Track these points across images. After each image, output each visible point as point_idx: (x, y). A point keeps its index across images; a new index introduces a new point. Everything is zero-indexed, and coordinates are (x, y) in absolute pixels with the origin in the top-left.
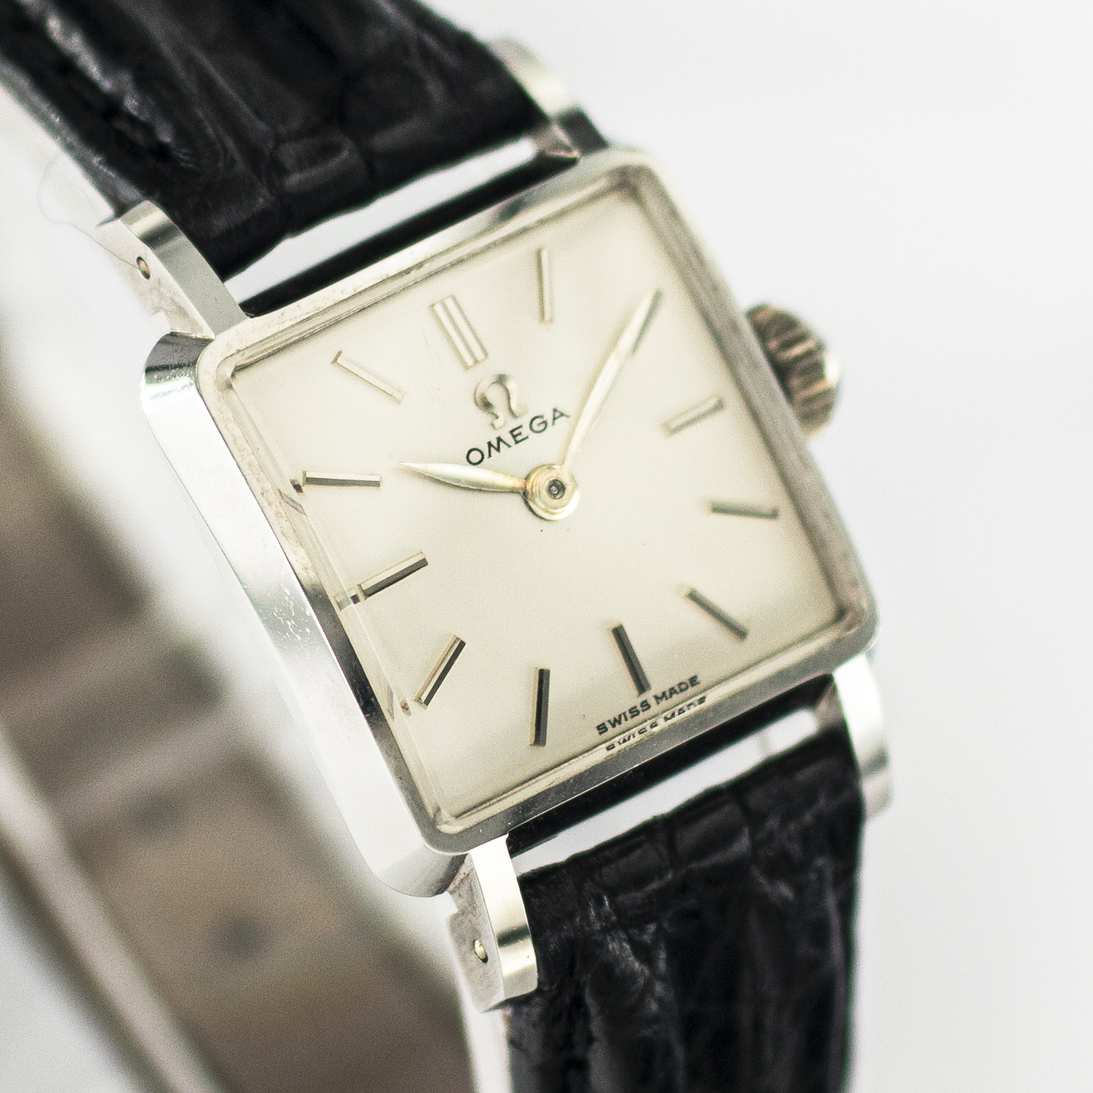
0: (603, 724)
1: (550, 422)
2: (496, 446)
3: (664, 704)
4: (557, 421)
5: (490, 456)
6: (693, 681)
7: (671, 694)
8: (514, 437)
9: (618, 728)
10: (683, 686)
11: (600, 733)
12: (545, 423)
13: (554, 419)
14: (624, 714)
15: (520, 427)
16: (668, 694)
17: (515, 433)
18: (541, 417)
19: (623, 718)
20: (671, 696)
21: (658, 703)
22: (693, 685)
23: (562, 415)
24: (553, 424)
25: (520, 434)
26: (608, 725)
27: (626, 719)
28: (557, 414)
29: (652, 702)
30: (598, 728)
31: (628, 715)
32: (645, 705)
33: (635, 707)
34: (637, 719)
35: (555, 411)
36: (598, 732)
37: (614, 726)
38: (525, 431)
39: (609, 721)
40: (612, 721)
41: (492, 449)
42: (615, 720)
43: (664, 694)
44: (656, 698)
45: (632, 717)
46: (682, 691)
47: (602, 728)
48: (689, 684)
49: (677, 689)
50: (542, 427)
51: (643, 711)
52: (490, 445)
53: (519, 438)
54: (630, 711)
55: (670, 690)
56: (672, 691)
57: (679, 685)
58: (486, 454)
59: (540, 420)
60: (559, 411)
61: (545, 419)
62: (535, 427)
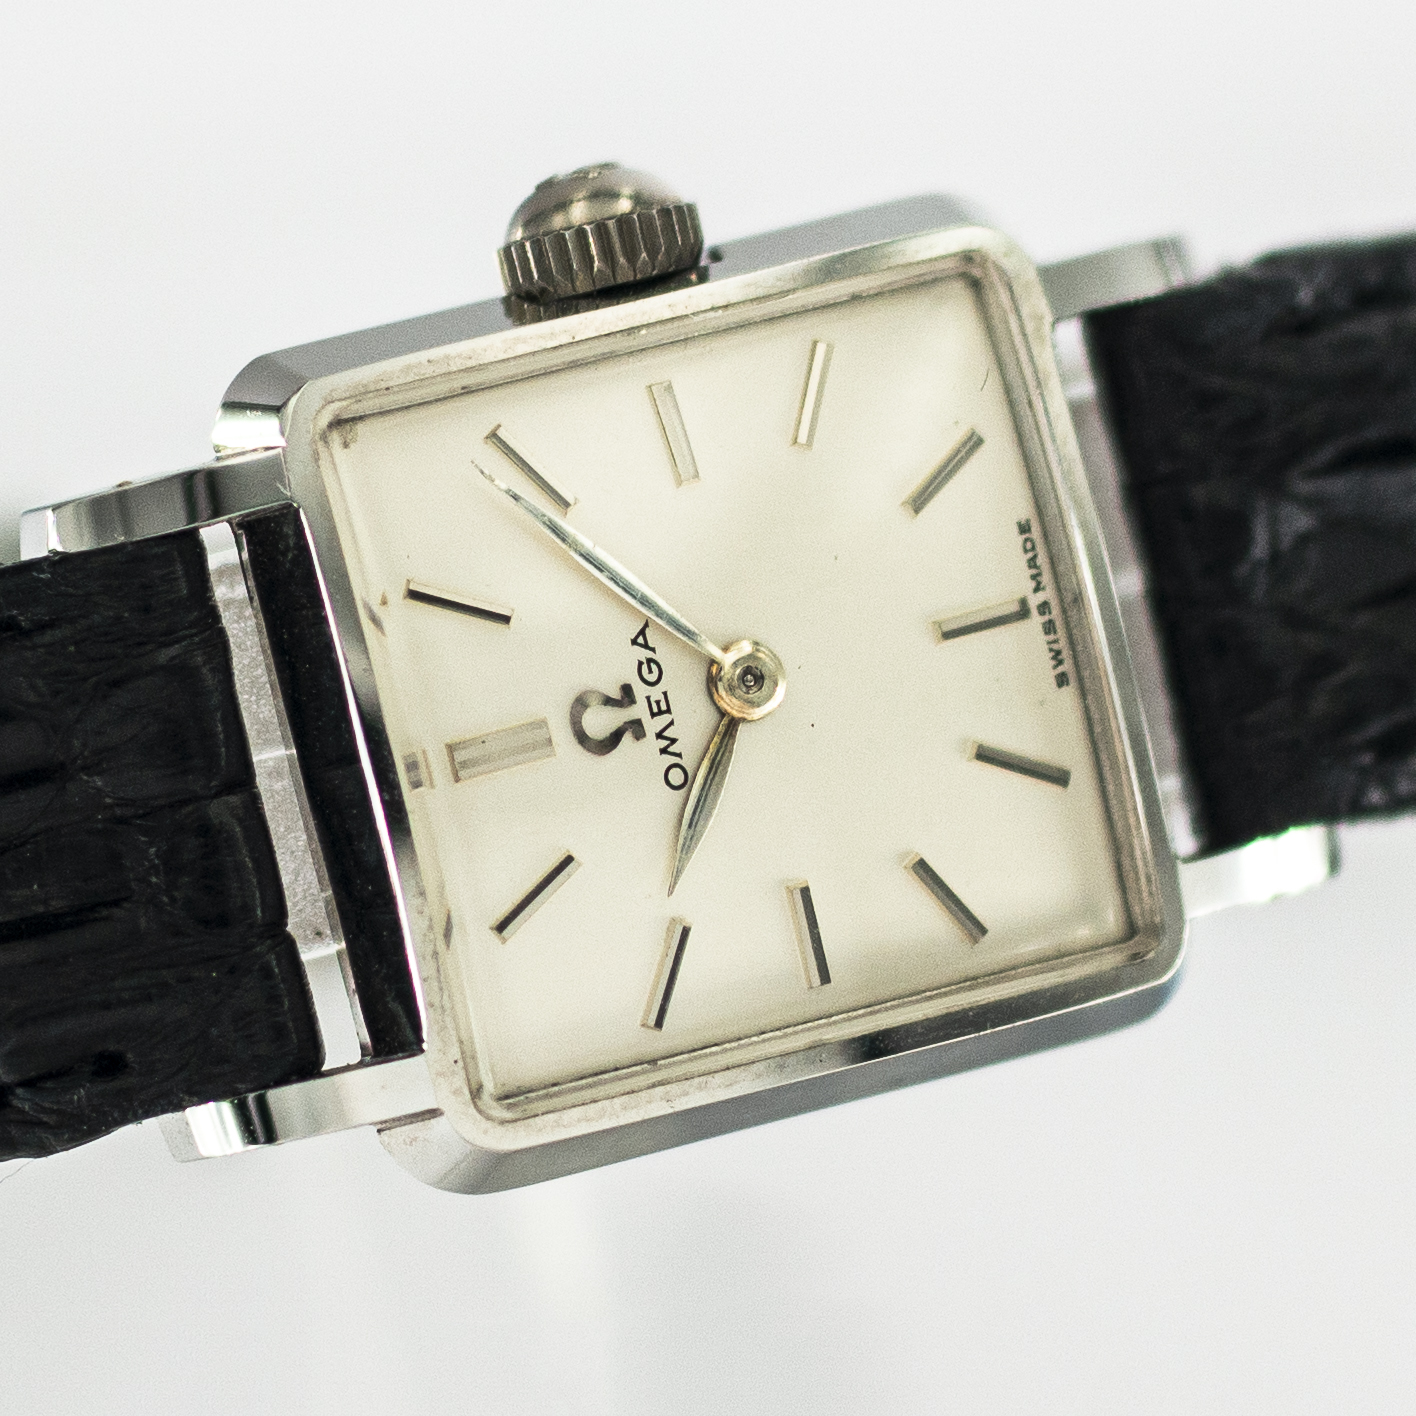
0: (1057, 676)
2: (667, 742)
3: (1046, 579)
4: (650, 645)
5: (679, 755)
6: (1024, 528)
8: (660, 712)
9: (1066, 654)
10: (1029, 545)
11: (1068, 683)
12: (650, 661)
13: (646, 646)
14: (1049, 643)
15: (648, 698)
16: (1034, 571)
17: (655, 710)
18: (640, 664)
19: (1055, 647)
20: (1039, 567)
21: (1044, 587)
22: (1029, 531)
23: (642, 634)
25: (658, 702)
26: (1060, 669)
27: (1057, 641)
28: (641, 640)
29: (1041, 597)
30: (1060, 685)
31: (1052, 637)
32: (1044, 608)
33: (1044, 624)
34: (1059, 624)
35: (634, 642)
36: (1064, 687)
37: (1060, 662)
38: (656, 693)
39: (1055, 667)
40: (1056, 662)
41: (671, 749)
42: (1054, 658)
43: (1033, 577)
44: (1037, 589)
45: (1055, 631)
46: (1033, 548)
47: (1062, 680)
48: (1027, 535)
49: (1030, 555)
50: (654, 666)
51: (1049, 611)
52: (664, 751)
53: (664, 707)
54: (1048, 633)
55: (1030, 567)
56: (1032, 563)
57: (1026, 551)
58: (676, 760)
59: (645, 668)
60: (637, 637)
61: (645, 661)
62: (652, 678)
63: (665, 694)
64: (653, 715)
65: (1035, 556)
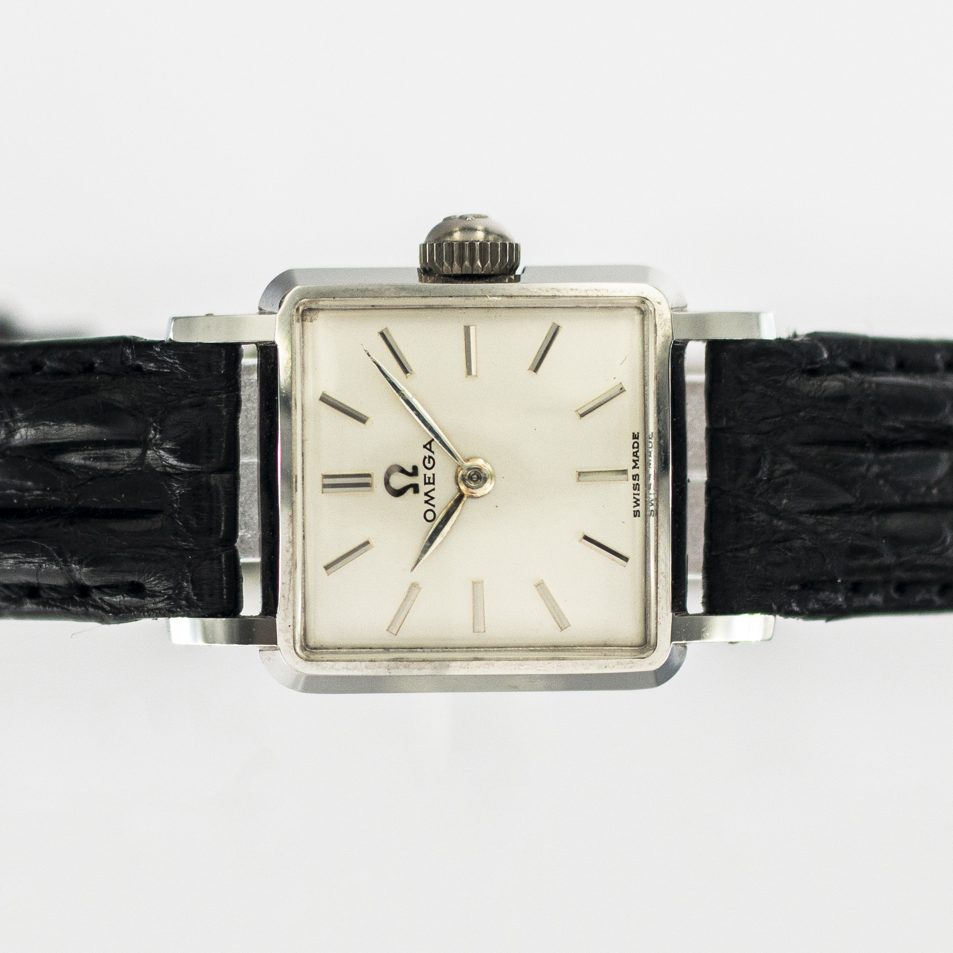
0: (634, 511)
1: (431, 454)
2: (429, 498)
3: (640, 464)
4: (432, 450)
5: (434, 506)
6: (635, 437)
7: (637, 456)
8: (429, 483)
9: (641, 502)
10: (636, 445)
11: (639, 516)
12: (430, 457)
13: (430, 450)
14: (634, 494)
15: (425, 475)
16: (636, 458)
17: (427, 481)
18: (425, 458)
19: (636, 496)
20: (638, 457)
21: (638, 468)
22: (638, 438)
23: (430, 443)
24: (433, 452)
25: (429, 478)
26: (637, 508)
27: (638, 494)
28: (428, 446)
29: (636, 471)
30: (635, 516)
31: (636, 492)
32: (635, 477)
33: (634, 485)
34: (641, 487)
35: (425, 447)
36: (637, 517)
37: (638, 505)
38: (429, 474)
39: (634, 507)
40: (635, 505)
41: (430, 502)
42: (635, 502)
43: (634, 461)
44: (634, 467)
45: (639, 490)
46: (638, 447)
47: (636, 514)
48: (636, 440)
49: (636, 450)
50: (431, 460)
51: (638, 480)
52: (426, 502)
53: (431, 481)
54: (635, 489)
55: (634, 455)
56: (635, 454)
57: (633, 448)
58: (432, 508)
59: (427, 460)
60: (427, 444)
61: (427, 457)
62: (429, 466)
63: (434, 475)
64: (425, 483)
65: (638, 451)
